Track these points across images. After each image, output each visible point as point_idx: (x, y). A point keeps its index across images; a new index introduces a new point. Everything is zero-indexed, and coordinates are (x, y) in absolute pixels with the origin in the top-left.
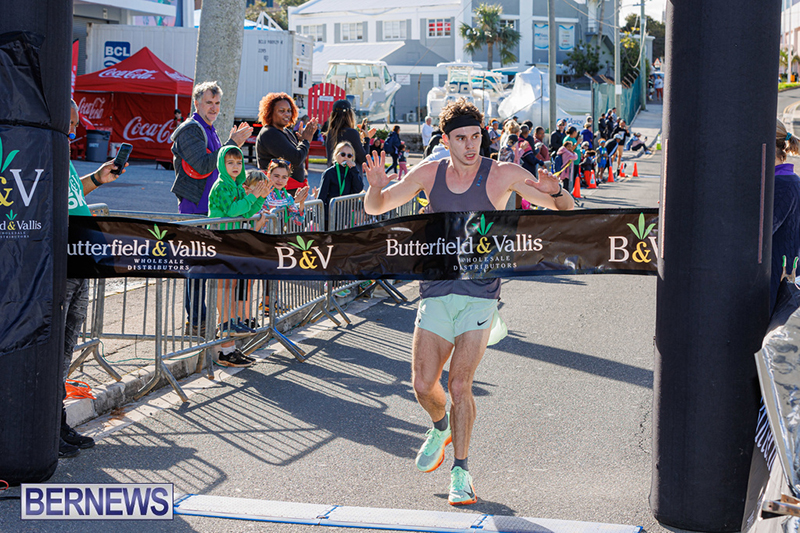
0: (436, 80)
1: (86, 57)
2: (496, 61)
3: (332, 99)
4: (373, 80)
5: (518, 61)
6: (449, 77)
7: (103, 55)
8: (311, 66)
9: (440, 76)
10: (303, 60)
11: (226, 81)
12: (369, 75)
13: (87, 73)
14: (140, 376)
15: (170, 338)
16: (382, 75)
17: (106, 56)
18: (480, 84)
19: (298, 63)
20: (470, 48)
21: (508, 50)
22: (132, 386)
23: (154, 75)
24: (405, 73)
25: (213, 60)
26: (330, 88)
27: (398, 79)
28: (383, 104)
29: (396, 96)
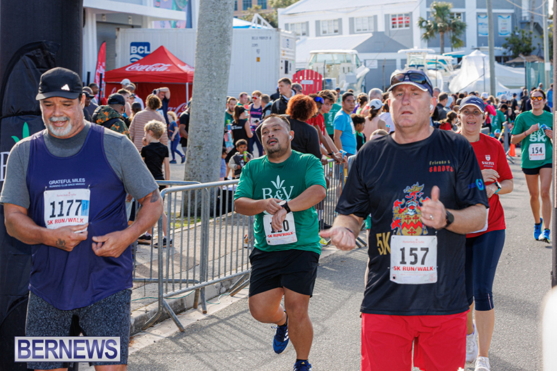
0: (399, 63)
1: (116, 55)
2: (448, 46)
3: (312, 82)
4: (346, 65)
5: (465, 46)
6: (408, 62)
7: (129, 54)
8: (294, 56)
9: (402, 60)
10: (288, 52)
11: (219, 72)
12: (344, 62)
13: (117, 68)
14: (146, 311)
15: (170, 282)
16: (354, 63)
17: (131, 54)
18: (433, 66)
19: (284, 55)
20: (426, 37)
21: (457, 37)
22: (140, 320)
23: (169, 68)
24: (373, 59)
25: (209, 55)
26: (310, 73)
27: (368, 64)
28: (355, 85)
29: (366, 77)
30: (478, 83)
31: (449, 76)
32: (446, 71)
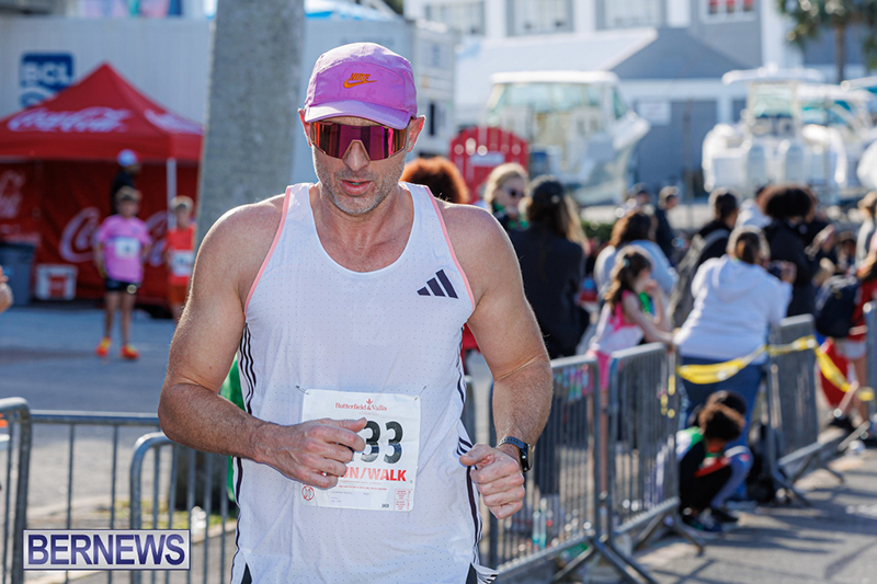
0: (725, 109)
2: (855, 63)
4: (587, 114)
6: (752, 104)
8: (452, 91)
9: (733, 100)
10: (436, 78)
11: (271, 133)
12: (581, 105)
16: (608, 105)
18: (819, 116)
19: (426, 86)
20: (798, 40)
24: (659, 96)
25: (243, 89)
26: (494, 137)
27: (643, 108)
28: (610, 168)
29: (640, 147)
32: (851, 128)
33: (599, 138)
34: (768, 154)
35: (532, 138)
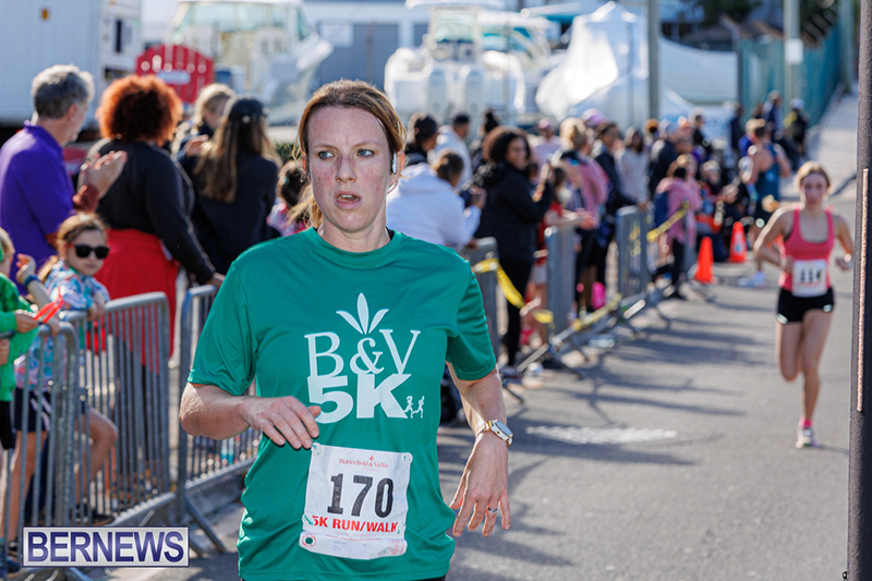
0: (405, 33)
4: (271, 35)
6: (433, 29)
8: (140, 7)
12: (265, 25)
16: (291, 26)
18: (499, 42)
19: (113, 3)
24: (341, 19)
26: (180, 55)
27: (327, 30)
28: (293, 89)
30: (614, 91)
31: (536, 70)
32: (530, 55)
33: (283, 58)
34: (449, 78)
35: (216, 57)
